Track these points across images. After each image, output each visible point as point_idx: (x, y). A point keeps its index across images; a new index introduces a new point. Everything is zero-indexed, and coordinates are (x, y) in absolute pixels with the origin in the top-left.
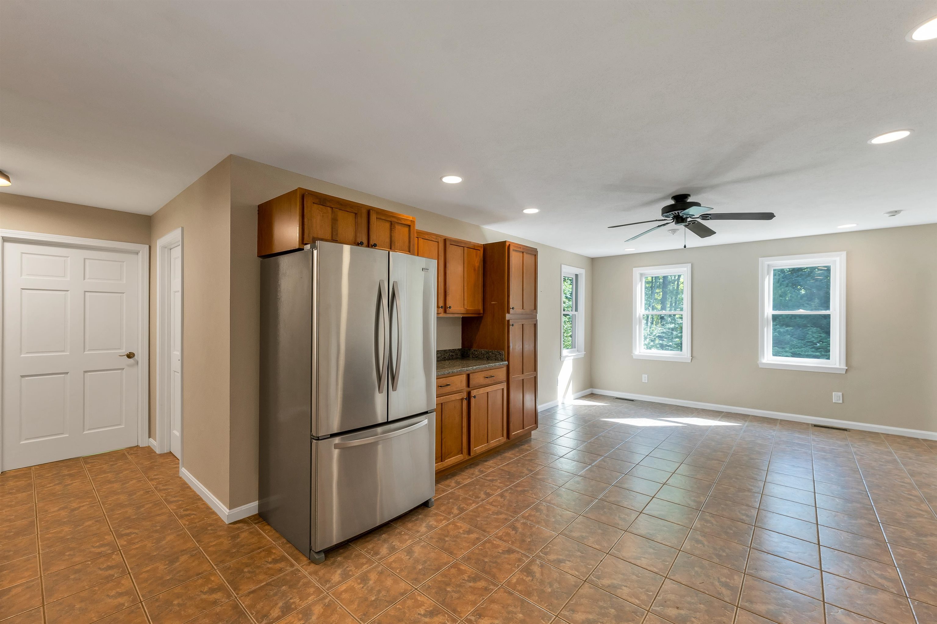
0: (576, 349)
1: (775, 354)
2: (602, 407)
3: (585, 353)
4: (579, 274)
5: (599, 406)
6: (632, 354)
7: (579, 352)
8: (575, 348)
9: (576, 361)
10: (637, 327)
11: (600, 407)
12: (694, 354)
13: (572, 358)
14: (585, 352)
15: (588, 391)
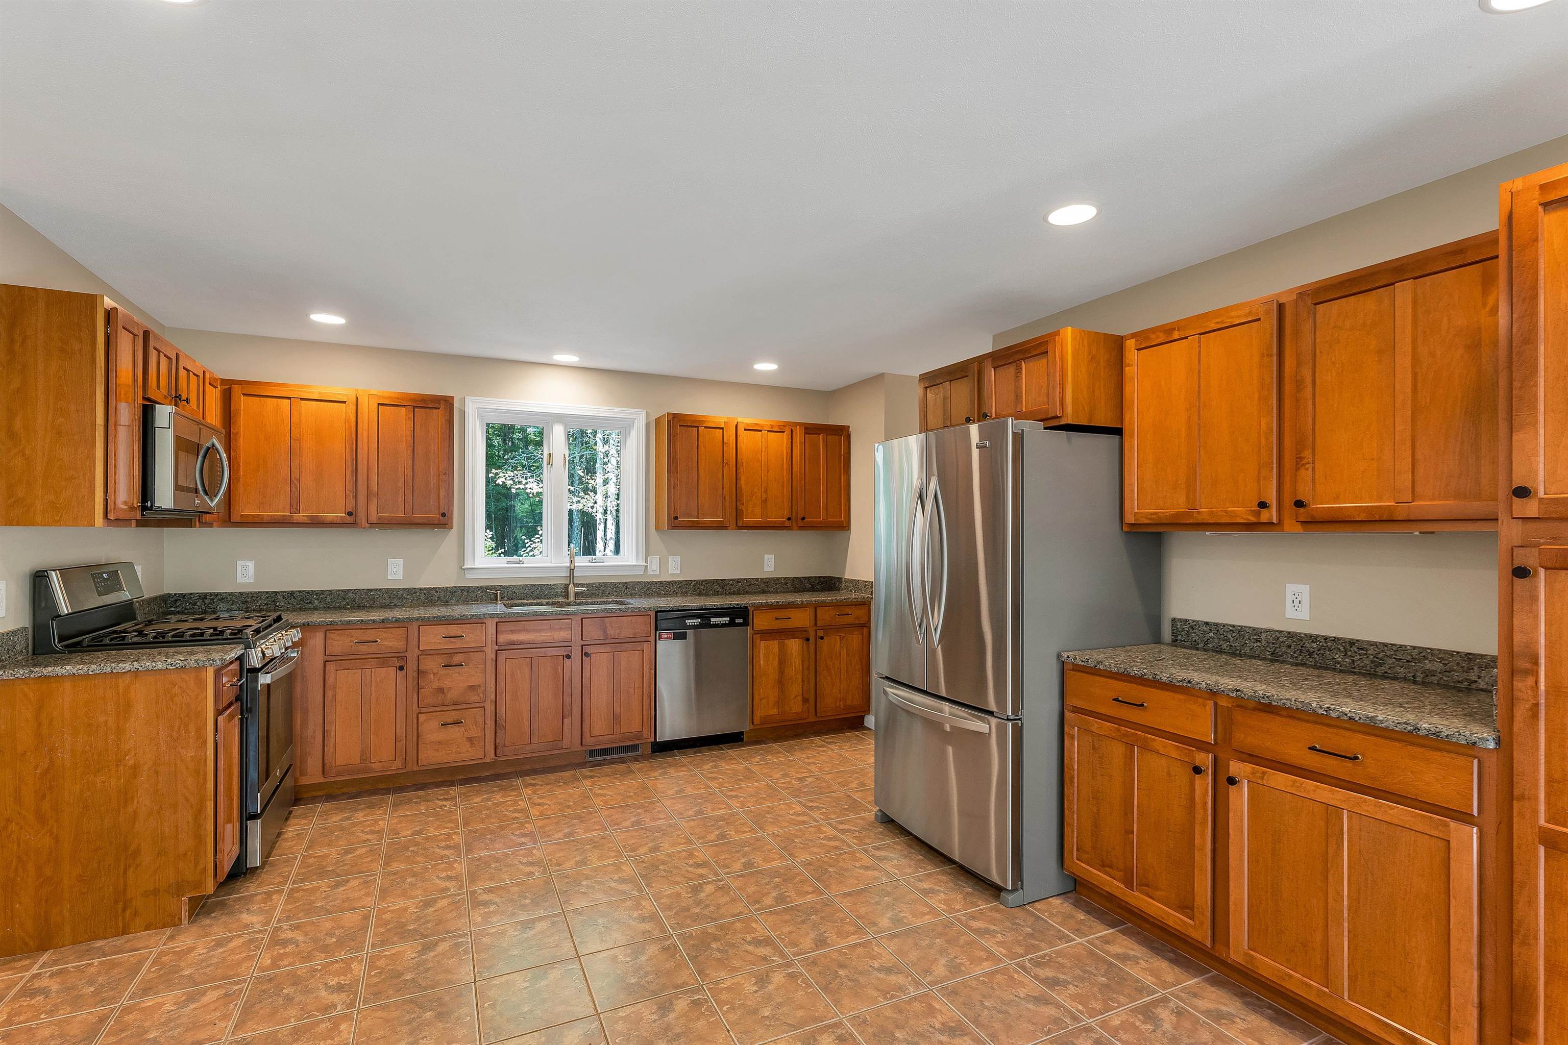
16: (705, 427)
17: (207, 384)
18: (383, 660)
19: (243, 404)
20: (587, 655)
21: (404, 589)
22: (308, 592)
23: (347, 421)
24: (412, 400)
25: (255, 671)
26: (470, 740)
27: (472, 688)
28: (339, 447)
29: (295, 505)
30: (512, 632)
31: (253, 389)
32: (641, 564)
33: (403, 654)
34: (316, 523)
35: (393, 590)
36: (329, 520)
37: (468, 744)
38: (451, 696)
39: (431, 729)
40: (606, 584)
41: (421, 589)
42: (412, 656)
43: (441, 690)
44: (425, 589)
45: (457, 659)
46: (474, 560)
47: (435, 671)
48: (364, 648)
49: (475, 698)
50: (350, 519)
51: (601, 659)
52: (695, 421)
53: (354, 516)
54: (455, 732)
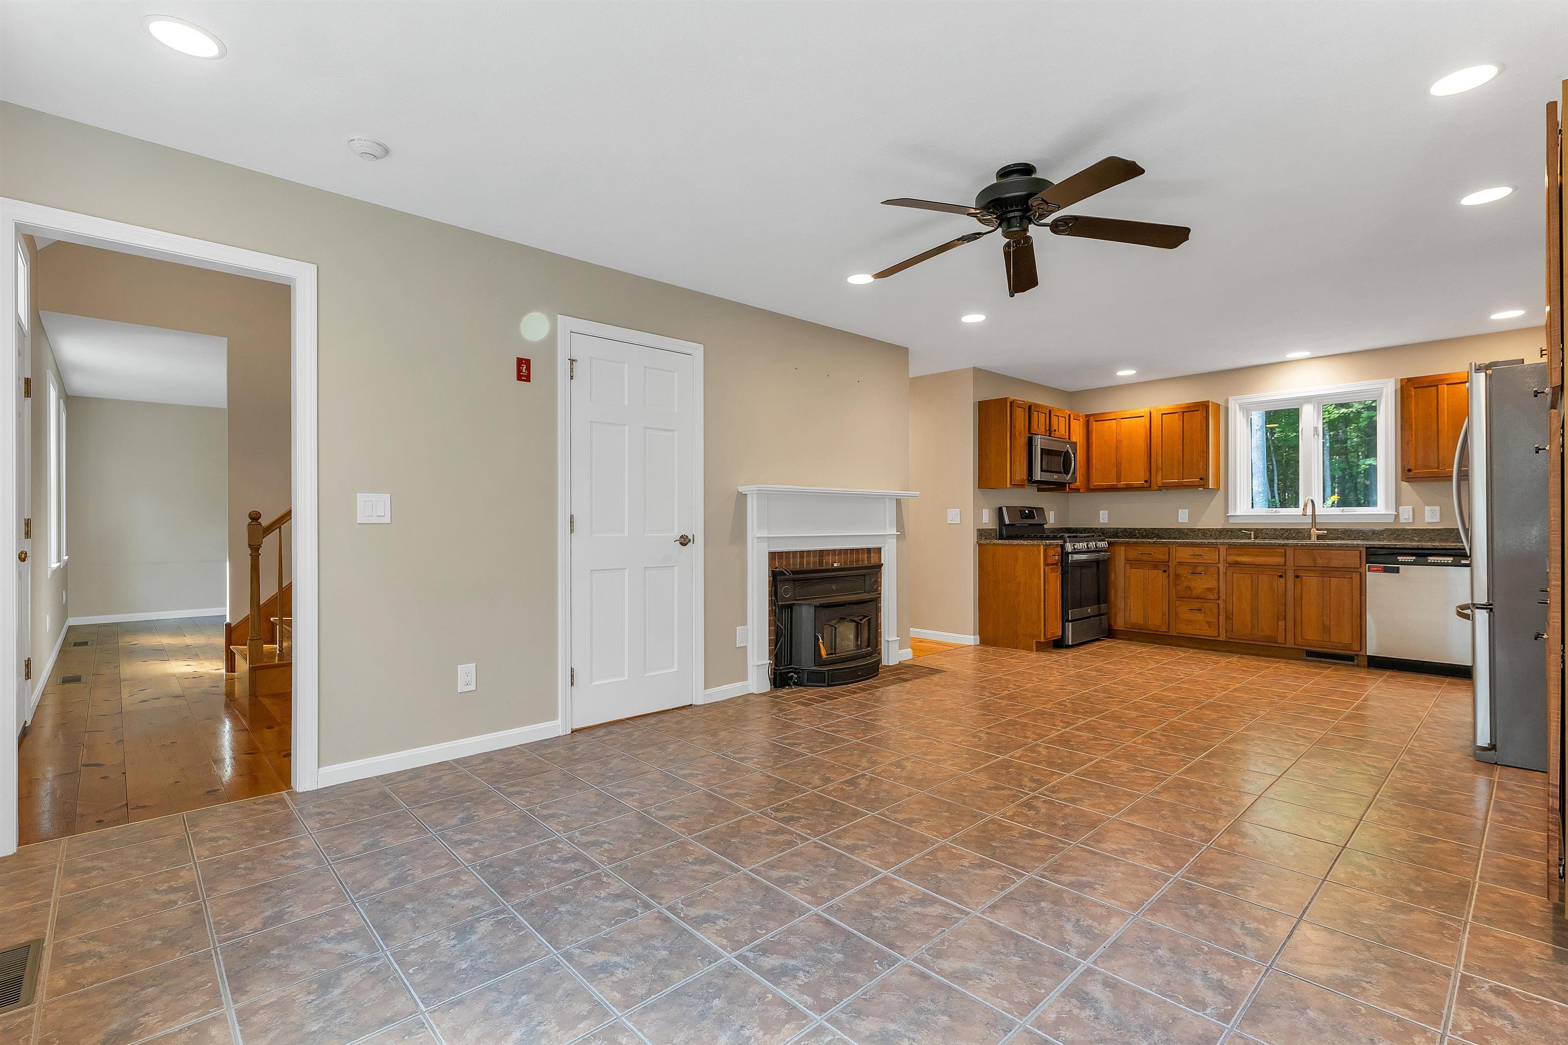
16: (1447, 384)
17: (1072, 418)
18: (1155, 565)
19: (1094, 425)
20: (1297, 577)
21: (1188, 529)
22: (1133, 529)
23: (1145, 427)
24: (1181, 408)
25: (1068, 553)
26: (1208, 622)
27: (1209, 589)
28: (1141, 443)
29: (1119, 479)
30: (1238, 555)
31: (1099, 417)
32: (1392, 513)
33: (1167, 564)
34: (1129, 488)
35: (1181, 529)
36: (1135, 486)
37: (1207, 626)
38: (1196, 592)
39: (1184, 611)
40: (1351, 531)
41: (1199, 529)
42: (1172, 564)
43: (1189, 588)
44: (1202, 529)
45: (1200, 569)
46: (1235, 510)
47: (1185, 576)
48: (1145, 558)
49: (1211, 597)
50: (1146, 485)
51: (1312, 582)
52: (1434, 381)
53: (1149, 483)
54: (1200, 617)
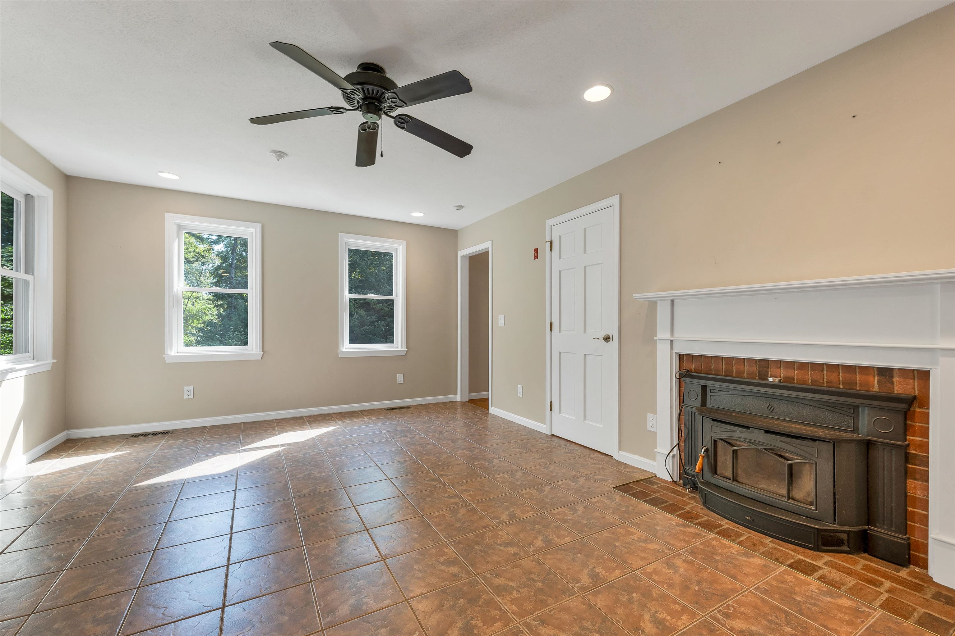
0: (30, 354)
1: (353, 340)
2: (118, 460)
3: (55, 361)
4: (38, 196)
5: (107, 460)
6: (164, 356)
7: (37, 361)
8: (26, 351)
9: (31, 379)
10: (174, 310)
11: (114, 461)
12: (266, 348)
13: (24, 373)
14: (53, 359)
15: (60, 437)
